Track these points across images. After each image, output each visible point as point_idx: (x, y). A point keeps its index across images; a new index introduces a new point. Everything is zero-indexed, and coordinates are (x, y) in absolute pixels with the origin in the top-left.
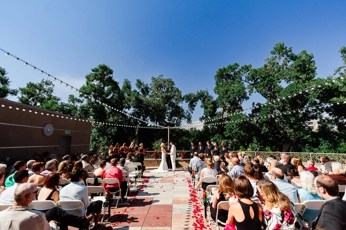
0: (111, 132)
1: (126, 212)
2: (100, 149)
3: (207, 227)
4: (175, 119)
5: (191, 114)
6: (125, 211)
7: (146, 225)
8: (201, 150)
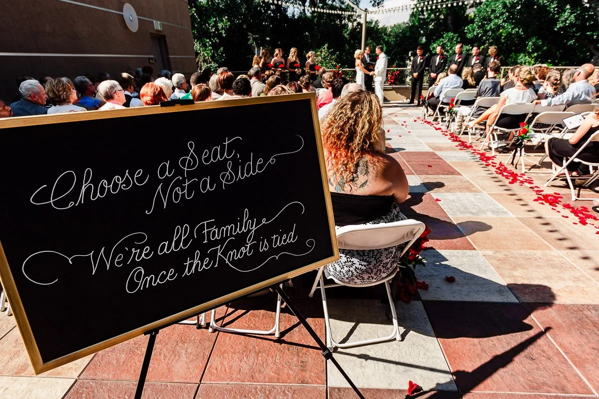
0: (217, 29)
8: (438, 64)
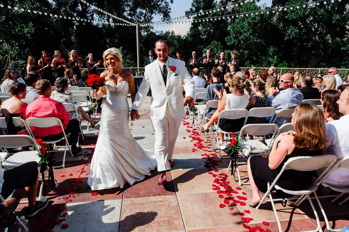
0: (24, 33)
1: (84, 173)
2: (8, 65)
3: (238, 191)
4: (141, 13)
5: (170, 4)
6: (82, 172)
7: (129, 194)
